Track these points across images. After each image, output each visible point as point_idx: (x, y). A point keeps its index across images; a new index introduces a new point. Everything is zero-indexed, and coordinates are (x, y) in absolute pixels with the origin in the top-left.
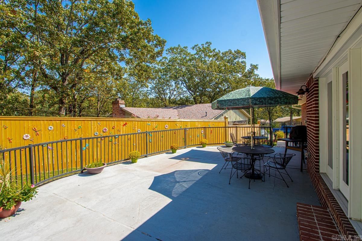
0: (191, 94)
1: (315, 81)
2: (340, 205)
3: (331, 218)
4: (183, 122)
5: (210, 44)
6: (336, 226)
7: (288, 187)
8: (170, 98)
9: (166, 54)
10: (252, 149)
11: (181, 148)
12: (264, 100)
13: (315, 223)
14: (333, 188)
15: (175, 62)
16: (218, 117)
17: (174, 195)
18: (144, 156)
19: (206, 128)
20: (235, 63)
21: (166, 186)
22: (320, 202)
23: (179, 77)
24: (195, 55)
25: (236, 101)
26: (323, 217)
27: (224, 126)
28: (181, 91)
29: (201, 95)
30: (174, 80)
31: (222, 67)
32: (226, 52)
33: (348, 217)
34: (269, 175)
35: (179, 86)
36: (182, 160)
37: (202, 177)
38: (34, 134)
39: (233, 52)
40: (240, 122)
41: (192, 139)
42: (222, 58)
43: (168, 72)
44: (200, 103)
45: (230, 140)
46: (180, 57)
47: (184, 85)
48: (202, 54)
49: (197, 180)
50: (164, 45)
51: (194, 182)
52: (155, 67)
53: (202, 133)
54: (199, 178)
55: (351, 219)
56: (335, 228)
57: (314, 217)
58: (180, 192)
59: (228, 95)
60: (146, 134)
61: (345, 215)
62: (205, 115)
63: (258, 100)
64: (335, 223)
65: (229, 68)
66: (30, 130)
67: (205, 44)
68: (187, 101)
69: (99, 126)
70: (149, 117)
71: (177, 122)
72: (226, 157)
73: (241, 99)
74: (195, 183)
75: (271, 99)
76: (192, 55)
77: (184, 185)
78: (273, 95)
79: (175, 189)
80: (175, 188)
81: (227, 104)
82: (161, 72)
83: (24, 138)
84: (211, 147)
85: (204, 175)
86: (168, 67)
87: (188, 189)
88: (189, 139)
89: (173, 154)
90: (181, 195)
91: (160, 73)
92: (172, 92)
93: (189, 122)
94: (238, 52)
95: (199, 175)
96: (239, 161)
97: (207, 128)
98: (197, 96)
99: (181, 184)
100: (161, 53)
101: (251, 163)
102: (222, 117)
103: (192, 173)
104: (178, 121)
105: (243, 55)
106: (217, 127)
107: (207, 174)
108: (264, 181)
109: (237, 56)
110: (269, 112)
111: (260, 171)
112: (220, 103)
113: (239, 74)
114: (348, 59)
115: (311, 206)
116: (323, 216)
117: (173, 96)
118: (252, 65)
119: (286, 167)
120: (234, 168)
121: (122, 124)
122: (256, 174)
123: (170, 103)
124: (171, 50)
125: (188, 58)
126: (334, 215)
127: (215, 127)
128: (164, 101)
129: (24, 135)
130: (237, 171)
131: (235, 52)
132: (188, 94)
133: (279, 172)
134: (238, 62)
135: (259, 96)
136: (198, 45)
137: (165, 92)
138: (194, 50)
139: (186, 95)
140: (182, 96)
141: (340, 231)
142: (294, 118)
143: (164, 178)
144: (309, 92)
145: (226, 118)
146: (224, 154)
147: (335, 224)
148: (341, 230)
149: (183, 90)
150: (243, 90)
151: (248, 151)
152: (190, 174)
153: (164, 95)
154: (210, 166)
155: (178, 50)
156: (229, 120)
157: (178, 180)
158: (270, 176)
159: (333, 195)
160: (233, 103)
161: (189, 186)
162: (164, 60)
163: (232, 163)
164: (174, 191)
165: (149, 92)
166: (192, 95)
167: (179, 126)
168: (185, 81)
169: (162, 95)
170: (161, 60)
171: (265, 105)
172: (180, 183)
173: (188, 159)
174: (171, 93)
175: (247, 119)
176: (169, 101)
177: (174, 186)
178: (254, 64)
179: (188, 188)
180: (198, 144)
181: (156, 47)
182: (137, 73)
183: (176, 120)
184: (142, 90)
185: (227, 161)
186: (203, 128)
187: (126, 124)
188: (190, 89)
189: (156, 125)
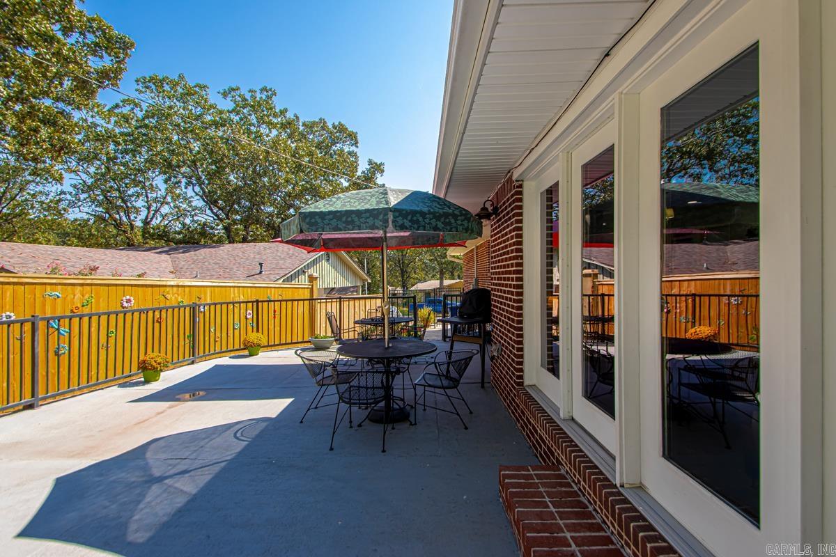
0: (217, 216)
1: (518, 187)
2: (590, 456)
3: (576, 492)
4: (187, 289)
5: (272, 94)
6: (591, 509)
7: (466, 428)
8: (146, 222)
9: (137, 90)
10: (386, 346)
11: (179, 364)
12: (421, 219)
13: (552, 512)
14: (562, 415)
15: (167, 118)
16: (293, 277)
17: (138, 535)
18: (21, 407)
19: (260, 304)
20: (335, 154)
21: (105, 507)
22: (533, 451)
23: (179, 167)
24: (231, 112)
25: (354, 216)
26: (561, 492)
27: (309, 298)
28: (184, 206)
29: (246, 222)
30: (165, 173)
31: (302, 156)
32: (314, 124)
33: (618, 483)
34: (424, 405)
35: (178, 191)
36: (178, 400)
37: (248, 445)
39: (331, 127)
40: (344, 290)
41: (218, 334)
42: (303, 136)
43: (141, 146)
44: (244, 240)
45: (323, 330)
46: (184, 110)
47: (197, 189)
48: (250, 115)
49: (229, 458)
50: (127, 54)
51: (217, 468)
52: (96, 125)
53: (248, 317)
54: (239, 450)
55: (622, 486)
56: (590, 516)
57: (544, 498)
58: (164, 515)
59: (331, 201)
60: (33, 324)
61: (607, 479)
62: (258, 272)
63: (409, 218)
64: (587, 502)
65: (322, 162)
67: (258, 92)
68: (203, 234)
70: (53, 271)
71: (168, 289)
72: (322, 375)
73: (367, 211)
74: (224, 470)
75: (437, 217)
76: (221, 112)
77: (182, 488)
78: (439, 208)
79: (142, 510)
80: (141, 506)
81: (329, 224)
82: (117, 144)
84: (274, 354)
85: (253, 436)
86: (144, 131)
87: (194, 499)
88: (207, 338)
89: (147, 387)
90: (166, 526)
91: (112, 146)
92: (155, 205)
93: (208, 289)
94: (341, 128)
95: (237, 438)
96: (355, 383)
97: (262, 302)
98: (235, 222)
99: (170, 486)
100: (116, 78)
101: (385, 383)
102: (303, 277)
103: (214, 436)
104: (172, 286)
105: (353, 138)
106: (292, 300)
107: (262, 432)
108: (415, 424)
109: (337, 137)
110: (402, 270)
111: (403, 400)
112: (308, 220)
113: (342, 180)
114: (616, 115)
115: (529, 468)
116: (559, 489)
117: (160, 219)
118: (371, 161)
119: (461, 381)
120: (344, 402)
122: (397, 409)
123: (147, 238)
124: (154, 84)
125: (208, 118)
126: (582, 482)
127: (287, 301)
128: (124, 231)
130: (349, 410)
131: (334, 127)
132: (206, 217)
133: (448, 396)
134: (342, 150)
135: (411, 208)
136: (238, 89)
137: (129, 204)
138: (229, 99)
139: (200, 219)
140: (188, 221)
141: (604, 522)
142: (447, 282)
143: (101, 475)
144: (497, 215)
145: (312, 279)
146: (315, 369)
147: (588, 504)
148: (608, 518)
149: (194, 204)
150: (370, 193)
151: (376, 352)
152: (207, 443)
153: (127, 214)
154: (273, 407)
155: (179, 88)
156: (319, 285)
157: (157, 473)
158: (425, 410)
159: (565, 433)
160: (344, 223)
161: (201, 485)
162: (128, 108)
163: (337, 388)
164: (136, 517)
165: (69, 197)
166: (221, 220)
167: (173, 298)
168: (199, 179)
169: (118, 213)
170: (117, 106)
171: (424, 230)
172: (167, 481)
173: (202, 393)
174: (153, 208)
175: (359, 284)
176: (145, 232)
177: (142, 495)
178: (376, 162)
179: (195, 495)
180: (237, 347)
181: (94, 53)
182: (13, 128)
183: (164, 283)
184: (40, 188)
185: (323, 385)
186: (253, 302)
188: (215, 203)
189: (87, 296)
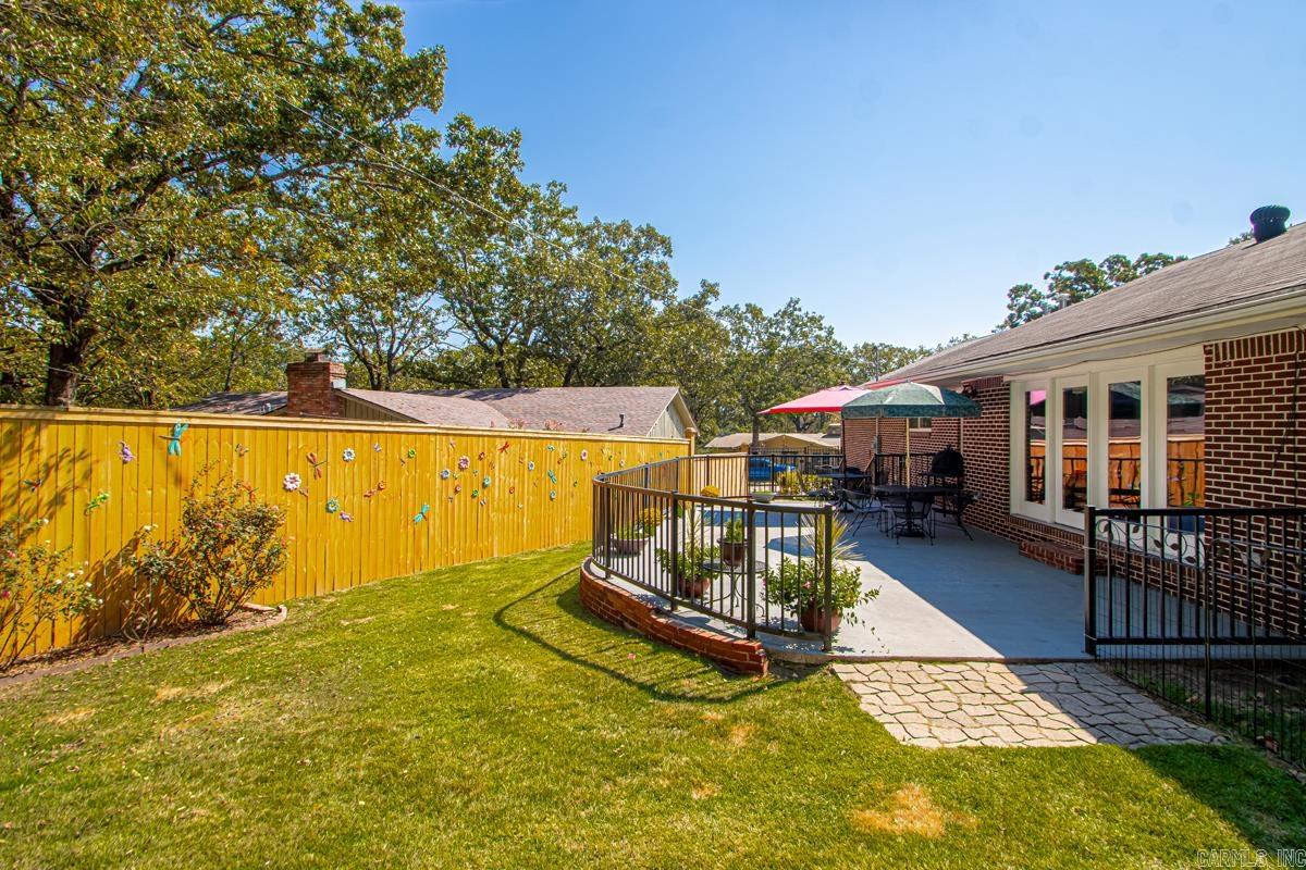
1: (1007, 386)
20: (642, 266)
32: (616, 228)
38: (311, 474)
39: (635, 231)
62: (619, 425)
66: (301, 462)
69: (451, 450)
71: (604, 444)
83: (285, 486)
93: (625, 444)
94: (650, 233)
121: (500, 447)
129: (287, 477)
134: (649, 261)
142: (762, 436)
145: (691, 434)
187: (507, 446)
